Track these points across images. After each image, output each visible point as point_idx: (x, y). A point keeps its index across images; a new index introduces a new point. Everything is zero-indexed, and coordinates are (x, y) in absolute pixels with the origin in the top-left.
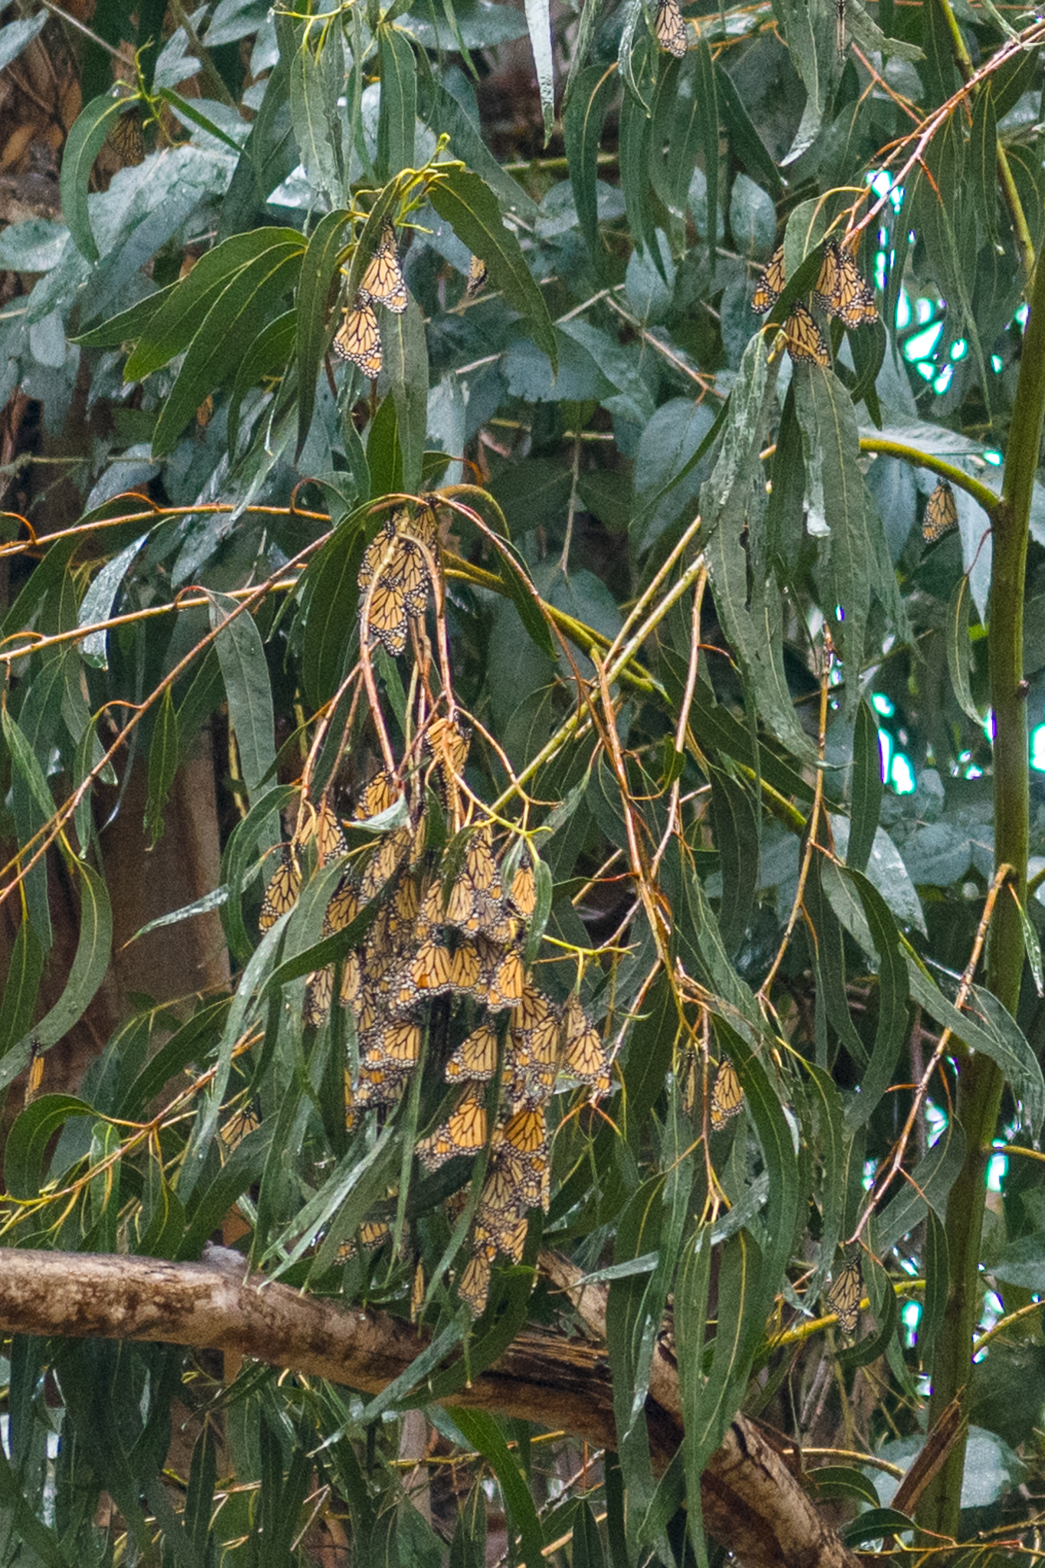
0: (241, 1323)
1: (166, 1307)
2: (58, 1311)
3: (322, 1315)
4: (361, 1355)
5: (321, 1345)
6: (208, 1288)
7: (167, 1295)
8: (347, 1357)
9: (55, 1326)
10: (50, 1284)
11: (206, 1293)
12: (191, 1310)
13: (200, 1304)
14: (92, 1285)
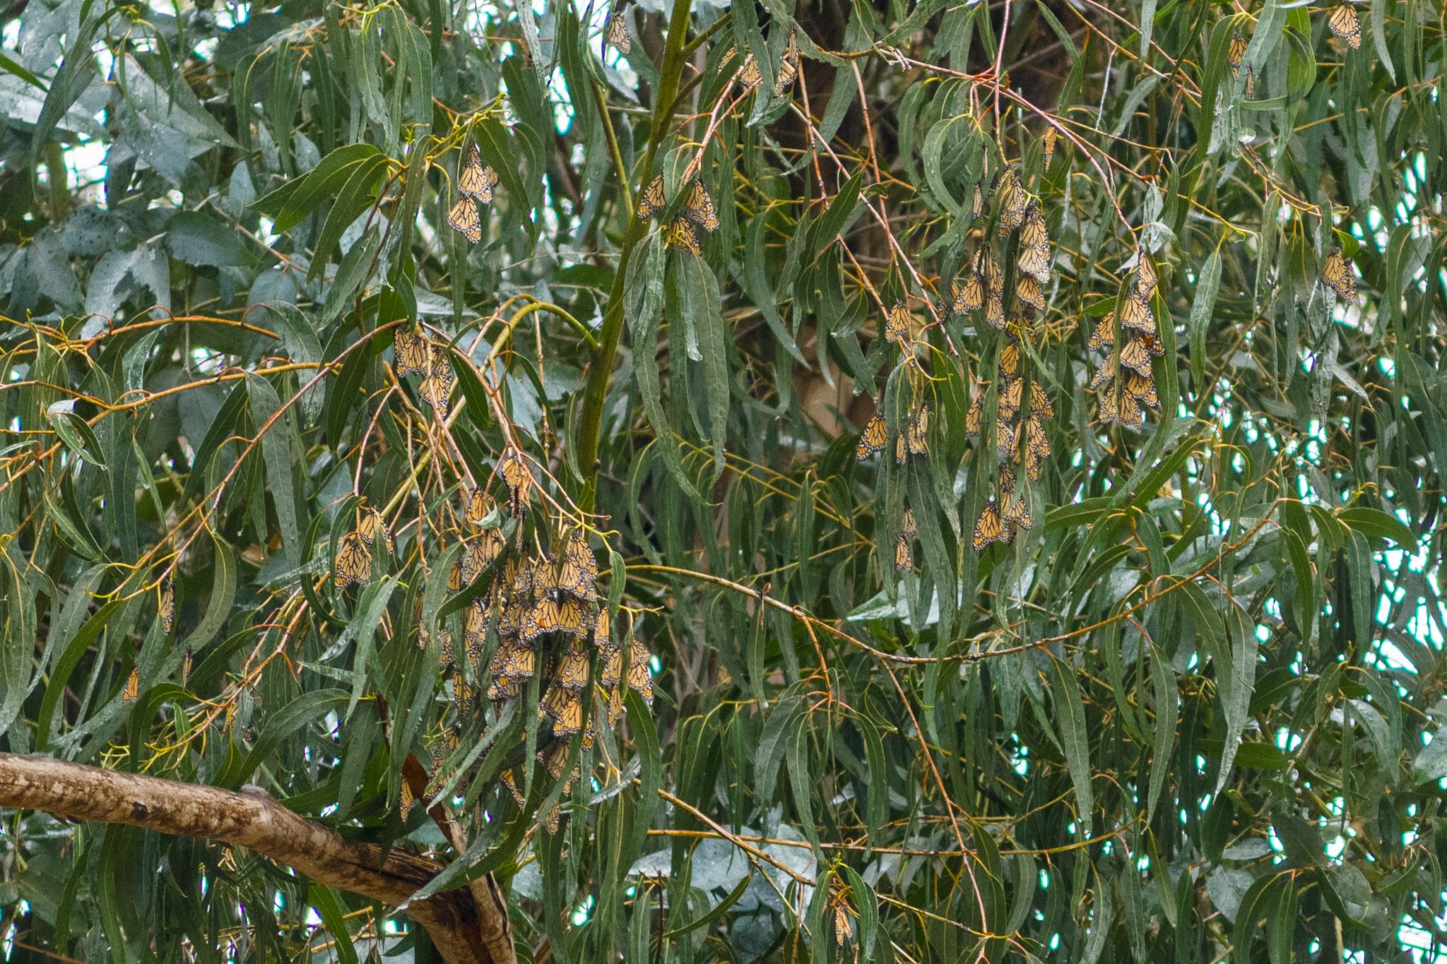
0: (271, 833)
1: (237, 820)
2: (186, 819)
3: (311, 831)
4: (326, 858)
5: (308, 849)
6: (258, 810)
7: (238, 813)
8: (319, 858)
9: (181, 829)
10: (185, 801)
11: (256, 813)
12: (249, 823)
13: (254, 819)
14: (203, 804)
